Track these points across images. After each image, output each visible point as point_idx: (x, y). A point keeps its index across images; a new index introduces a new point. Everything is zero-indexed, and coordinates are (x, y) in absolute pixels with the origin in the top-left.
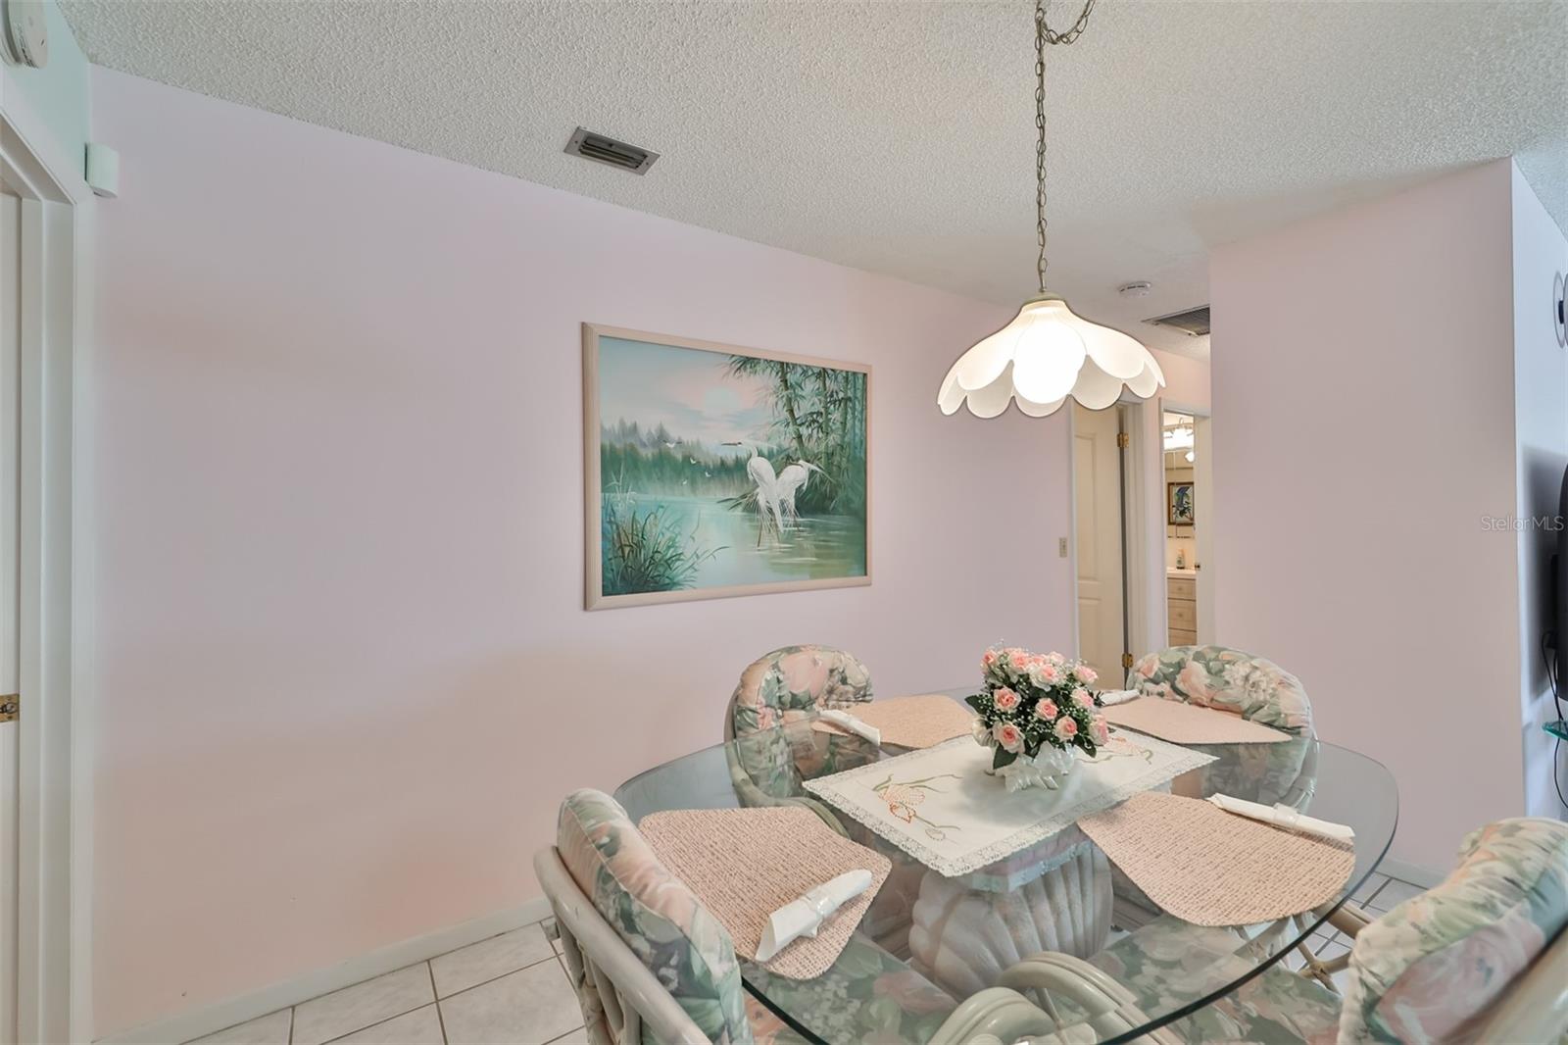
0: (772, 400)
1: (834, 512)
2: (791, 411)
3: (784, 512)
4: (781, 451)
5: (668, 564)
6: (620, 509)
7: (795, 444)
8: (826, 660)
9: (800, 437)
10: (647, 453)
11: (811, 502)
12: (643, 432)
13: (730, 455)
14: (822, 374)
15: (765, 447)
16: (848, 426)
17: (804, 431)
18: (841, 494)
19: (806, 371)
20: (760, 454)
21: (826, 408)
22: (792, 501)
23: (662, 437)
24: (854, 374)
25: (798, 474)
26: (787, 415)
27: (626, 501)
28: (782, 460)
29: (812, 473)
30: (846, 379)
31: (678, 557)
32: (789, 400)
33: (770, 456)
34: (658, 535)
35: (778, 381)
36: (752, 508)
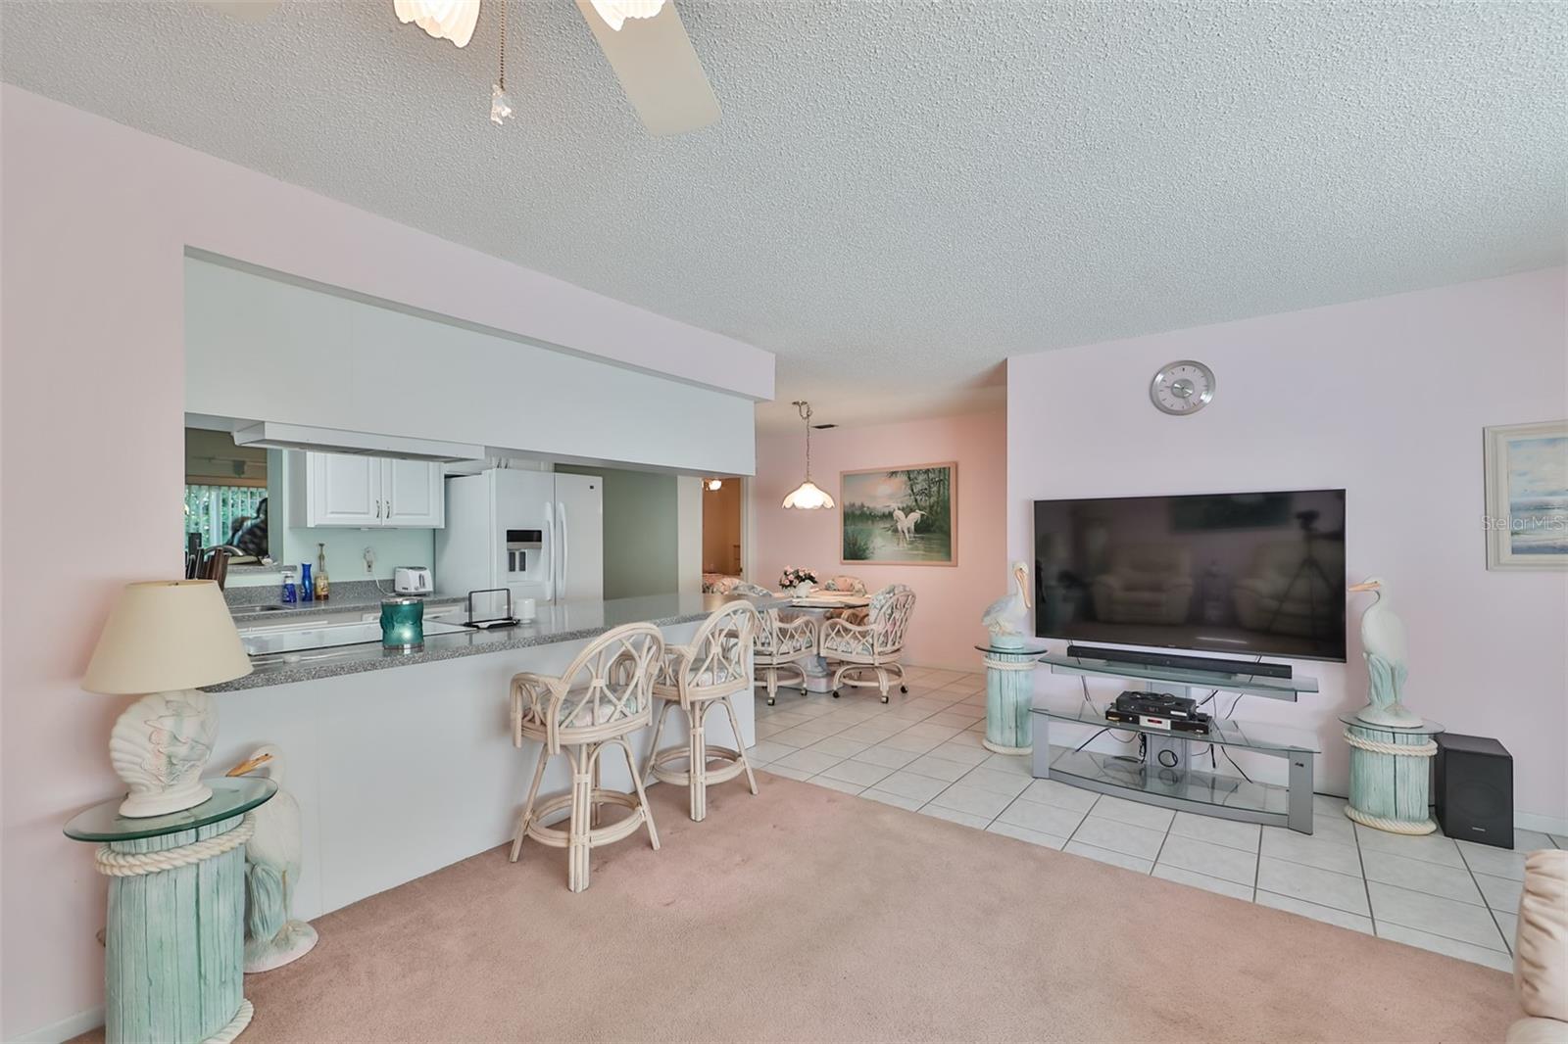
0: (904, 486)
1: (935, 532)
2: (912, 490)
3: (909, 532)
4: (907, 506)
5: (864, 551)
6: (849, 532)
7: (914, 504)
8: (849, 581)
9: (916, 500)
10: (858, 512)
11: (921, 528)
12: (857, 505)
13: (887, 511)
14: (927, 471)
15: (901, 506)
16: (941, 492)
17: (918, 497)
18: (937, 523)
19: (919, 472)
20: (899, 509)
21: (929, 486)
22: (913, 527)
23: (863, 506)
24: (944, 469)
25: (916, 516)
26: (910, 491)
27: (851, 528)
28: (907, 511)
29: (922, 515)
30: (940, 471)
31: (867, 548)
32: (911, 485)
33: (903, 509)
34: (861, 542)
35: (906, 478)
36: (896, 531)
